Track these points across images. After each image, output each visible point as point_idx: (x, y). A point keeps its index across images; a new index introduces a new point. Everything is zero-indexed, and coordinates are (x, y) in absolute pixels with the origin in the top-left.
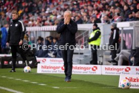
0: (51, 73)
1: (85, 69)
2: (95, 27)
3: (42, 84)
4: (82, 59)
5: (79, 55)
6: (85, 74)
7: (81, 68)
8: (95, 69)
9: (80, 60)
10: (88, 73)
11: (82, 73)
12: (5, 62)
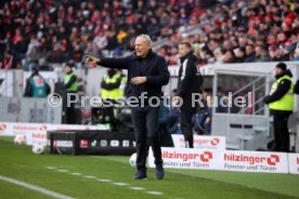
0: (178, 167)
1: (253, 160)
2: (280, 71)
3: (154, 193)
4: (249, 138)
5: (243, 130)
6: (252, 171)
7: (244, 158)
8: (273, 160)
9: (245, 141)
10: (259, 170)
11: (245, 170)
12: (83, 142)
